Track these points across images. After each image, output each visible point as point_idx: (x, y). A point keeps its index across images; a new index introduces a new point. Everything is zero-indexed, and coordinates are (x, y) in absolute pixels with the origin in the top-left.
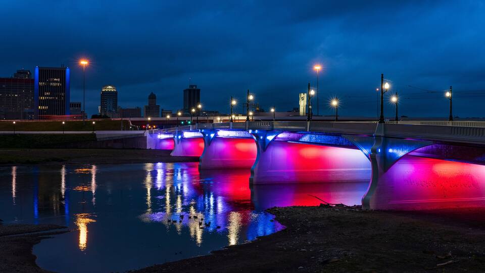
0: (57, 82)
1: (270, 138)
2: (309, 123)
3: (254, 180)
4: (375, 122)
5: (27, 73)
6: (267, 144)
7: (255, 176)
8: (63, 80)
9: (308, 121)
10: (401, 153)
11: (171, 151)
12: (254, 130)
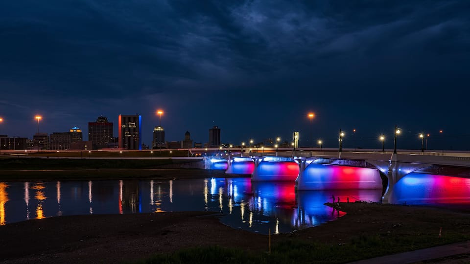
0: (133, 125)
1: (309, 162)
2: (340, 153)
3: (298, 188)
4: (390, 153)
5: (105, 119)
6: (306, 166)
7: (299, 185)
8: (137, 124)
9: (340, 151)
10: (408, 171)
11: (225, 170)
12: (298, 157)
